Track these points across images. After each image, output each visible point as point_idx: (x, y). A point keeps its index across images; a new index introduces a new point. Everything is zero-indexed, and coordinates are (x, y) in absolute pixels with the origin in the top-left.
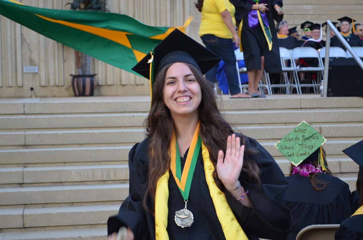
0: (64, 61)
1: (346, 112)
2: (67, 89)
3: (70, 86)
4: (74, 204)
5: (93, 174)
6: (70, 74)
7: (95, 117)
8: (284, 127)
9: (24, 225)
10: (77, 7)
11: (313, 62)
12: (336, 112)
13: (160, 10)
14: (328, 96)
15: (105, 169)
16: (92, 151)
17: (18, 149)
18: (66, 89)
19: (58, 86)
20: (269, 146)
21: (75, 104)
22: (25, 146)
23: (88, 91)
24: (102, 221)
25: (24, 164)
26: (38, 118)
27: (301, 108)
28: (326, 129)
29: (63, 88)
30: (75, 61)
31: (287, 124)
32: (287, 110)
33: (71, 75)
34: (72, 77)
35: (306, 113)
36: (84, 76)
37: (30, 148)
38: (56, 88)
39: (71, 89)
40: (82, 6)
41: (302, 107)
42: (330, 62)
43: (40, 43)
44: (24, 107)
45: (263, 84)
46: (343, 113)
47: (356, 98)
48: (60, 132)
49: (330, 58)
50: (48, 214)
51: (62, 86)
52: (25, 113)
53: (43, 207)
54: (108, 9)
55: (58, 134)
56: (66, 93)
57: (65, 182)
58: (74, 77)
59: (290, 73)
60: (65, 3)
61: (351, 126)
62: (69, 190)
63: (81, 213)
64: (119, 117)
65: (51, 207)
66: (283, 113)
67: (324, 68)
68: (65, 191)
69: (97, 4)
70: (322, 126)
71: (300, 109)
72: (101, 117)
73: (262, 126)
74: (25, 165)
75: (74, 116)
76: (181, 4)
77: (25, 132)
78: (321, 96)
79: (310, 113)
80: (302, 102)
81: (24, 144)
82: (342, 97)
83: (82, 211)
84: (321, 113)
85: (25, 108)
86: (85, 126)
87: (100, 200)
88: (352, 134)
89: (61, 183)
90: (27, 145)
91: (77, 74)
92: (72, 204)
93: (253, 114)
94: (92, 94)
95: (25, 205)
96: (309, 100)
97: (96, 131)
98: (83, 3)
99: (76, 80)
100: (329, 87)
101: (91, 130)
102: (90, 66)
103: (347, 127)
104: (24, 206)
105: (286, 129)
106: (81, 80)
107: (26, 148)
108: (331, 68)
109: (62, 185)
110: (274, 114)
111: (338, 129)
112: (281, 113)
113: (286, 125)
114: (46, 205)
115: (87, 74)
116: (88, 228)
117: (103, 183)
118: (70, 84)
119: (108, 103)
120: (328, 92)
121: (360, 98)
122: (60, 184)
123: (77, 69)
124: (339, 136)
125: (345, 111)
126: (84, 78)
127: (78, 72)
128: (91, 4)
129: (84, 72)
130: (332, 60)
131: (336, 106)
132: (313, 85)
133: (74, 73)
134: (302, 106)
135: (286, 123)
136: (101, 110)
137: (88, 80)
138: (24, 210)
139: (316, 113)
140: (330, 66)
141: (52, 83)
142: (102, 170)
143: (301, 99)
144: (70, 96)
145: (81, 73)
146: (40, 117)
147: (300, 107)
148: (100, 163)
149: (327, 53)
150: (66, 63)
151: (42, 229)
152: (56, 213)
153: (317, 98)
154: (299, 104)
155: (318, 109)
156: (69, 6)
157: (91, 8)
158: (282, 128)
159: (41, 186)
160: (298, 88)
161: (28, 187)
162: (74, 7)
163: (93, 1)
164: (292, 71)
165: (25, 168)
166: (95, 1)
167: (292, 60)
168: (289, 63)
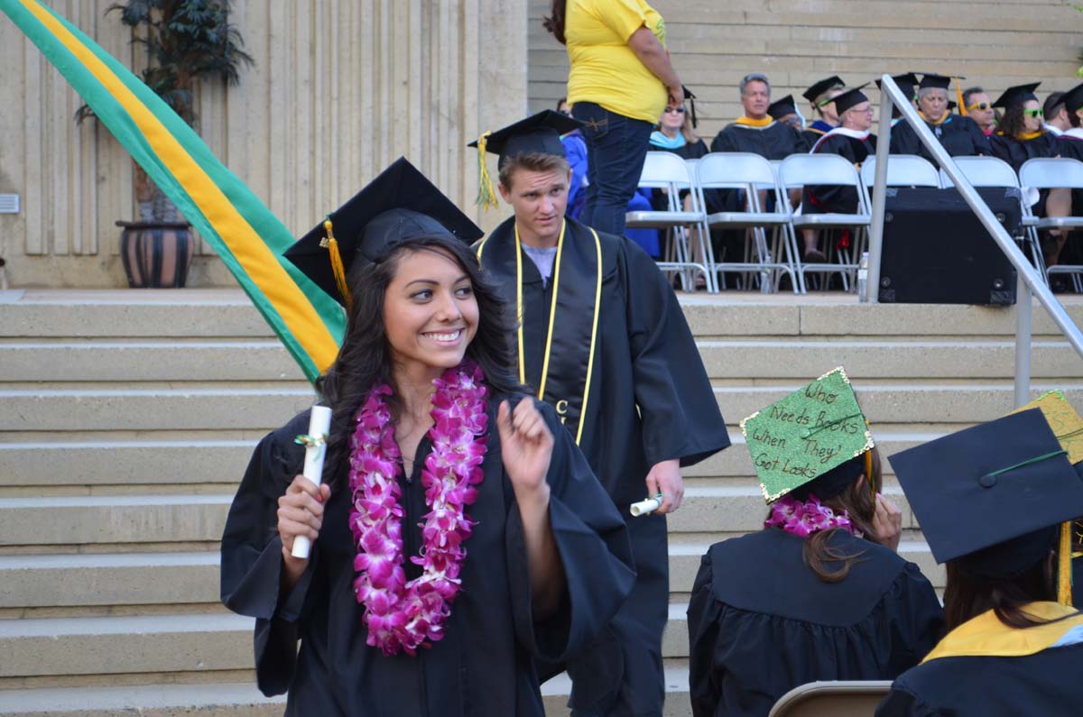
0: (100, 180)
1: (934, 349)
2: (107, 265)
3: (114, 256)
4: (113, 609)
5: (175, 520)
6: (118, 219)
7: (188, 350)
8: (750, 390)
10: (142, 18)
11: (842, 197)
12: (902, 349)
13: (391, 33)
14: (881, 300)
15: (211, 506)
16: (175, 450)
18: (103, 264)
19: (79, 255)
21: (127, 308)
23: (169, 273)
24: (199, 663)
26: (14, 349)
27: (800, 335)
28: (872, 397)
29: (98, 260)
30: (133, 180)
31: (757, 382)
32: (759, 339)
33: (119, 224)
34: (123, 228)
35: (815, 350)
36: (158, 226)
38: (74, 262)
39: (119, 262)
40: (157, 16)
41: (804, 332)
42: (888, 200)
43: (29, 123)
45: (693, 261)
46: (925, 351)
47: (965, 306)
48: (79, 393)
49: (888, 187)
50: (34, 638)
51: (92, 255)
53: (22, 618)
54: (235, 27)
55: (72, 399)
56: (105, 278)
57: (88, 544)
58: (129, 228)
59: (772, 230)
60: (104, 4)
61: (944, 392)
62: (99, 569)
63: (135, 637)
64: (256, 352)
65: (47, 618)
66: (747, 348)
67: (871, 216)
68: (87, 569)
69: (201, 9)
70: (861, 388)
71: (798, 338)
72: (203, 351)
75: (122, 346)
76: (455, 16)
78: (861, 301)
79: (826, 349)
80: (802, 317)
82: (923, 305)
83: (139, 633)
84: (859, 351)
86: (156, 377)
87: (192, 601)
88: (949, 415)
89: (77, 547)
91: (138, 219)
92: (109, 610)
94: (180, 282)
96: (824, 311)
97: (186, 393)
98: (160, 8)
99: (133, 236)
100: (884, 273)
101: (172, 388)
103: (934, 394)
105: (755, 395)
106: (148, 237)
108: (890, 218)
109: (80, 553)
110: (719, 349)
111: (908, 400)
112: (740, 348)
113: (754, 386)
114: (30, 613)
115: (168, 219)
116: (157, 683)
117: (203, 547)
118: (117, 250)
119: (224, 310)
120: (881, 287)
121: (974, 306)
122: (75, 550)
123: (136, 203)
124: (909, 421)
125: (930, 344)
126: (158, 232)
127: (142, 215)
128: (185, 8)
129: (159, 215)
130: (894, 193)
131: (904, 330)
132: (840, 267)
133: (128, 218)
134: (804, 330)
135: (754, 379)
136: (202, 329)
137: (170, 239)
139: (845, 349)
140: (887, 211)
141: (61, 245)
142: (202, 507)
143: (799, 307)
144: (117, 286)
145: (149, 218)
146: (18, 346)
147: (797, 332)
148: (197, 487)
149: (881, 171)
150: (106, 187)
151: (17, 683)
152: (61, 637)
153: (849, 305)
154: (795, 321)
155: (851, 338)
156: (117, 15)
157: (184, 20)
158: (744, 393)
159: (15, 555)
160: (797, 274)
162: (130, 17)
163: (190, 0)
164: (779, 225)
166: (197, 2)
167: (780, 190)
168: (769, 199)
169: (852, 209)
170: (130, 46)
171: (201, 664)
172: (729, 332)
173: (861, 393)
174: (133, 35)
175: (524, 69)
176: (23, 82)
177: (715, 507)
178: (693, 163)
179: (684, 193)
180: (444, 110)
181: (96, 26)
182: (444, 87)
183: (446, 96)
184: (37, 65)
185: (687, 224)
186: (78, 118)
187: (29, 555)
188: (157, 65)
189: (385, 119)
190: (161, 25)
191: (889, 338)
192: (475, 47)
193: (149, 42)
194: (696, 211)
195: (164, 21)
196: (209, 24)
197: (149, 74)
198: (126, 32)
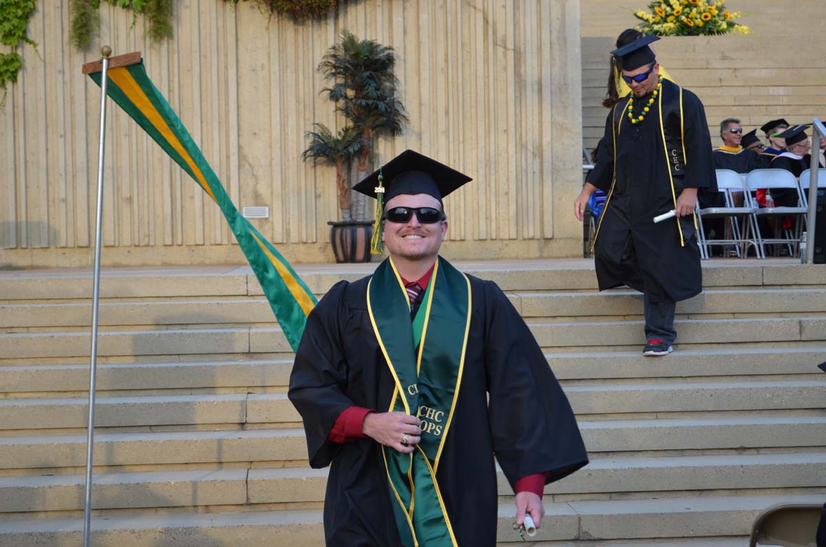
0: (317, 196)
2: (323, 249)
3: (327, 243)
6: (328, 221)
8: (732, 321)
9: (248, 499)
10: (342, 96)
13: (495, 101)
14: (815, 262)
17: (237, 360)
18: (320, 248)
19: (306, 243)
20: (702, 357)
22: (249, 354)
23: (360, 254)
25: (248, 387)
27: (763, 285)
28: (811, 324)
29: (317, 246)
30: (338, 196)
31: (736, 315)
32: (737, 288)
33: (329, 223)
34: (332, 226)
35: (773, 294)
36: (353, 225)
37: (258, 359)
38: (302, 247)
39: (330, 247)
40: (351, 93)
41: (765, 284)
42: (819, 197)
43: (274, 162)
44: (247, 283)
49: (819, 189)
50: (291, 479)
51: (313, 243)
52: (249, 294)
53: (283, 467)
54: (399, 99)
56: (321, 258)
58: (335, 226)
59: (743, 218)
60: (318, 88)
65: (298, 467)
66: (729, 294)
67: (807, 208)
69: (377, 89)
70: (803, 318)
71: (762, 287)
74: (250, 390)
76: (536, 88)
77: (250, 328)
78: (802, 263)
79: (780, 294)
80: (764, 273)
81: (248, 351)
84: (801, 295)
85: (249, 285)
90: (253, 353)
91: (341, 220)
94: (367, 259)
95: (251, 462)
96: (779, 270)
98: (352, 89)
99: (338, 231)
100: (816, 246)
102: (364, 206)
104: (248, 465)
105: (735, 324)
106: (348, 231)
107: (252, 359)
108: (820, 209)
112: (725, 294)
113: (734, 318)
114: (290, 464)
115: (360, 220)
118: (328, 240)
120: (815, 254)
123: (340, 211)
126: (354, 228)
127: (343, 218)
128: (367, 89)
129: (354, 217)
130: (822, 193)
132: (787, 241)
133: (335, 220)
134: (766, 282)
135: (734, 313)
137: (361, 232)
138: (248, 472)
139: (793, 294)
140: (818, 205)
141: (294, 238)
143: (762, 267)
144: (328, 262)
145: (348, 219)
147: (761, 284)
149: (813, 179)
150: (321, 201)
151: (281, 507)
153: (795, 265)
154: (759, 276)
155: (798, 287)
156: (326, 93)
157: (366, 97)
158: (728, 323)
159: (278, 429)
160: (759, 245)
161: (255, 429)
162: (334, 96)
163: (370, 85)
164: (747, 215)
165: (249, 395)
166: (374, 84)
167: (747, 193)
169: (795, 204)
170: (334, 113)
172: (717, 284)
173: (804, 322)
174: (336, 106)
175: (580, 119)
176: (270, 137)
177: (712, 395)
180: (530, 148)
181: (314, 102)
182: (530, 133)
183: (531, 138)
184: (279, 127)
186: (303, 158)
187: (286, 428)
188: (351, 124)
189: (492, 154)
190: (354, 101)
191: (821, 286)
192: (549, 107)
193: (347, 112)
195: (355, 97)
196: (382, 98)
197: (346, 130)
198: (332, 105)
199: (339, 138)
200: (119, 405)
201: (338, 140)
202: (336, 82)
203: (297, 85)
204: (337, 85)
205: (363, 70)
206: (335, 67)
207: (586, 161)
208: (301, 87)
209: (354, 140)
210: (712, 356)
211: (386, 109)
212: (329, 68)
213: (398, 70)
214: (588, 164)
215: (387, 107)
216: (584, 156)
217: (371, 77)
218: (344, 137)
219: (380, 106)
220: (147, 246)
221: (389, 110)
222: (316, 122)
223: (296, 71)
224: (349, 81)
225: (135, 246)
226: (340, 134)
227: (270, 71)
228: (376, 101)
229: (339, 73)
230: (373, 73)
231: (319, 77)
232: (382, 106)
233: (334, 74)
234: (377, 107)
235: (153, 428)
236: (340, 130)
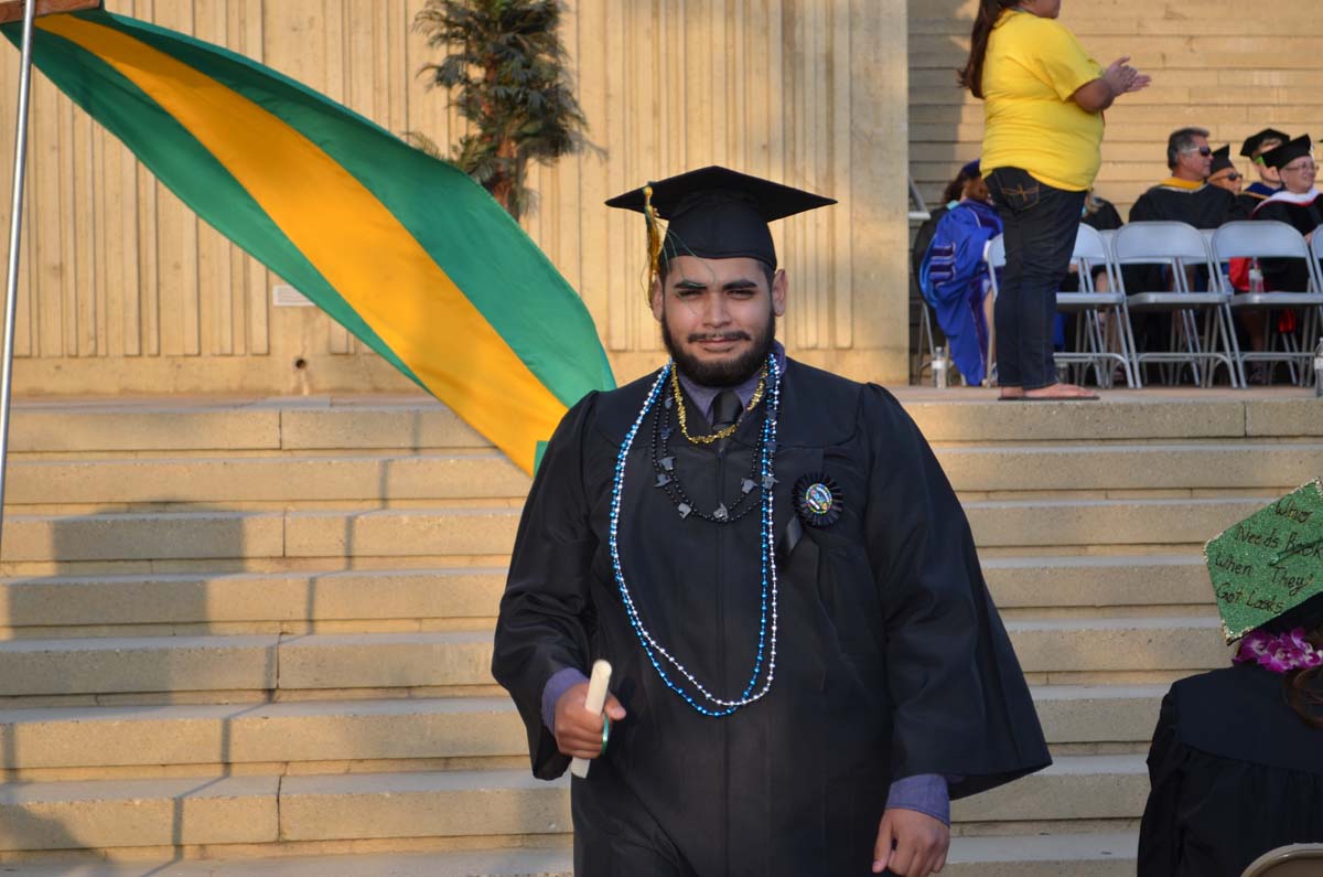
4: (451, 762)
8: (1189, 503)
9: (280, 832)
10: (459, 78)
17: (261, 573)
20: (1133, 568)
22: (284, 560)
24: (550, 824)
25: (282, 622)
26: (330, 465)
27: (1246, 436)
31: (1196, 492)
32: (1196, 441)
35: (1262, 453)
37: (301, 570)
40: (476, 73)
41: (1249, 433)
44: (280, 426)
45: (1109, 350)
50: (363, 796)
52: (284, 447)
53: (348, 773)
54: (568, 87)
57: (419, 687)
59: (1204, 313)
60: (416, 65)
62: (434, 717)
63: (477, 795)
65: (375, 772)
66: (1181, 452)
68: (421, 717)
69: (527, 66)
71: (1242, 440)
73: (1107, 498)
74: (286, 629)
76: (822, 67)
77: (286, 512)
79: (1277, 453)
80: (1248, 414)
81: (281, 554)
83: (482, 790)
84: (1317, 455)
85: (285, 431)
89: (407, 691)
90: (290, 558)
92: (446, 763)
93: (1078, 455)
95: (287, 763)
96: (1275, 408)
98: (480, 64)
104: (281, 769)
105: (1195, 509)
107: (288, 568)
109: (411, 698)
112: (1174, 453)
113: (1192, 497)
114: (356, 766)
116: (502, 847)
122: (405, 694)
128: (507, 66)
132: (1286, 356)
134: (1251, 430)
135: (1191, 489)
138: (280, 782)
139: (1300, 452)
143: (1244, 403)
146: (335, 461)
147: (1242, 434)
151: (344, 848)
152: (392, 795)
153: (1302, 401)
154: (1239, 420)
155: (1308, 440)
156: (431, 74)
157: (506, 81)
158: (1179, 506)
160: (1235, 364)
161: (296, 702)
162: (445, 76)
163: (513, 57)
164: (1213, 306)
165: (284, 638)
166: (520, 58)
167: (1214, 265)
168: (1199, 276)
169: (1301, 287)
170: (445, 112)
171: (553, 826)
172: (1160, 434)
174: (448, 98)
175: (905, 127)
177: (1150, 641)
178: (1109, 235)
179: (1098, 270)
181: (407, 89)
182: (810, 150)
183: (813, 159)
185: (1102, 307)
188: (476, 131)
190: (482, 88)
192: (846, 104)
193: (468, 107)
194: (1111, 292)
195: (485, 81)
196: (533, 82)
197: (468, 142)
198: (441, 94)
199: (455, 157)
200: (37, 653)
201: (451, 161)
202: (448, 52)
203: (375, 57)
204: (450, 57)
205: (499, 27)
206: (447, 22)
207: (914, 204)
208: (384, 60)
209: (482, 160)
210: (1151, 568)
211: (542, 104)
212: (436, 23)
213: (566, 32)
214: (918, 209)
215: (545, 101)
216: (911, 195)
217: (515, 44)
218: (463, 155)
219: (530, 97)
220: (94, 355)
221: (549, 105)
222: (412, 129)
223: (374, 31)
224: (474, 50)
225: (70, 356)
226: (455, 149)
227: (324, 30)
228: (523, 89)
229: (455, 35)
230: (518, 36)
231: (418, 40)
232: (535, 97)
233: (446, 38)
234: (525, 101)
235: (100, 698)
236: (455, 142)
